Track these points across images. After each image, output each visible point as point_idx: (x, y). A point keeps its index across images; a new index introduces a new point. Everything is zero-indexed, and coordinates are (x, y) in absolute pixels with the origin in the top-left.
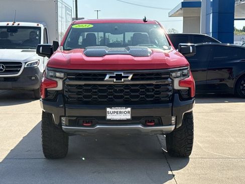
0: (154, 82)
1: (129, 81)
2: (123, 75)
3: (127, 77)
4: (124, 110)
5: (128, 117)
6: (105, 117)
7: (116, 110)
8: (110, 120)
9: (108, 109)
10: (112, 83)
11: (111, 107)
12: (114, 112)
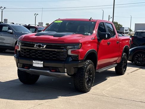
0: (56, 50)
1: (44, 48)
2: (41, 45)
3: (44, 46)
4: (40, 63)
5: (42, 66)
6: (32, 65)
7: (37, 62)
8: (34, 67)
9: (34, 61)
10: (37, 49)
11: (34, 60)
12: (36, 63)
